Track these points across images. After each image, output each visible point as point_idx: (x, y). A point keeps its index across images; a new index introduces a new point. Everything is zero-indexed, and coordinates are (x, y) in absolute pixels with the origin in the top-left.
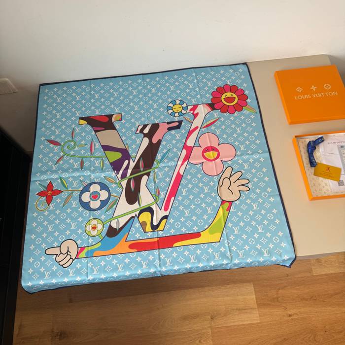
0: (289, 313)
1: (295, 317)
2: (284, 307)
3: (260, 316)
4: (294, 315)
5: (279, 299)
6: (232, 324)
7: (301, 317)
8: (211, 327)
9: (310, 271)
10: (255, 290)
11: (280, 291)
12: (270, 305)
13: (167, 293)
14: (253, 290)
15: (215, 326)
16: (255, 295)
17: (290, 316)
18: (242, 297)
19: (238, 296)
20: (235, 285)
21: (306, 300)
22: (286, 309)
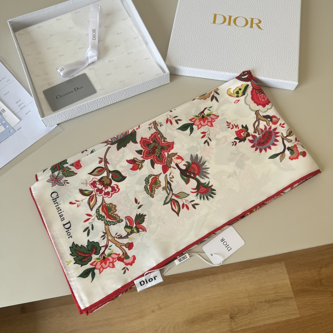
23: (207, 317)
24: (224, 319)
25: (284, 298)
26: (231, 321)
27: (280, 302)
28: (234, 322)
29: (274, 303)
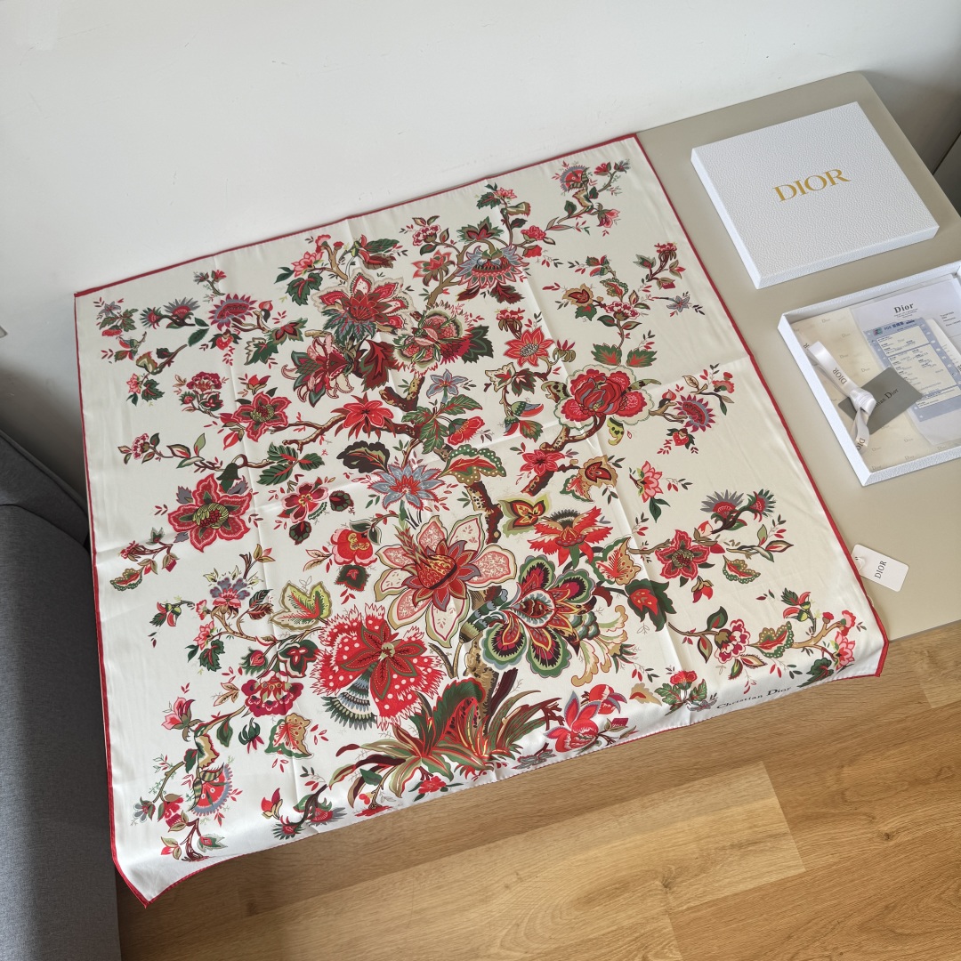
0: (885, 829)
1: (903, 838)
2: (865, 814)
3: (803, 854)
4: (898, 832)
5: (847, 793)
6: (727, 892)
7: (920, 834)
8: (667, 912)
9: (920, 699)
10: (773, 783)
11: (847, 771)
12: (824, 816)
13: (524, 835)
14: (769, 782)
15: (679, 906)
16: (777, 794)
17: (888, 836)
18: (740, 809)
19: (728, 807)
20: (716, 778)
21: (925, 782)
22: (872, 819)
23: (616, 889)
24: (650, 891)
25: (770, 836)
26: (667, 893)
27: (762, 845)
28: (673, 892)
29: (750, 848)
